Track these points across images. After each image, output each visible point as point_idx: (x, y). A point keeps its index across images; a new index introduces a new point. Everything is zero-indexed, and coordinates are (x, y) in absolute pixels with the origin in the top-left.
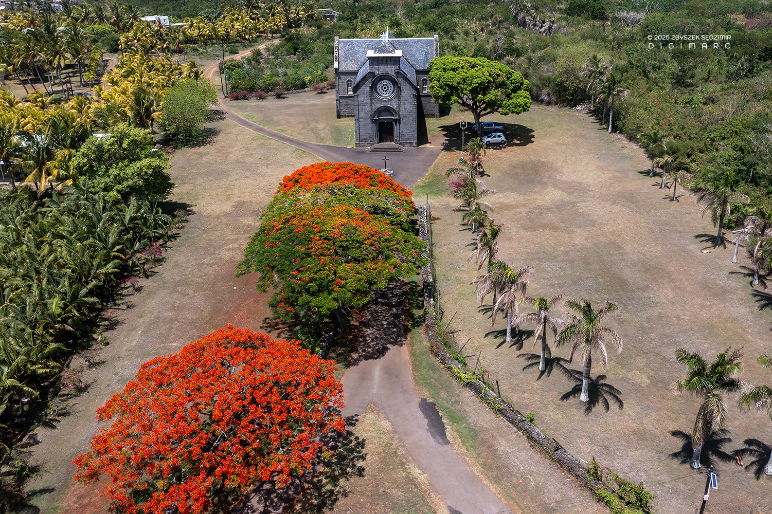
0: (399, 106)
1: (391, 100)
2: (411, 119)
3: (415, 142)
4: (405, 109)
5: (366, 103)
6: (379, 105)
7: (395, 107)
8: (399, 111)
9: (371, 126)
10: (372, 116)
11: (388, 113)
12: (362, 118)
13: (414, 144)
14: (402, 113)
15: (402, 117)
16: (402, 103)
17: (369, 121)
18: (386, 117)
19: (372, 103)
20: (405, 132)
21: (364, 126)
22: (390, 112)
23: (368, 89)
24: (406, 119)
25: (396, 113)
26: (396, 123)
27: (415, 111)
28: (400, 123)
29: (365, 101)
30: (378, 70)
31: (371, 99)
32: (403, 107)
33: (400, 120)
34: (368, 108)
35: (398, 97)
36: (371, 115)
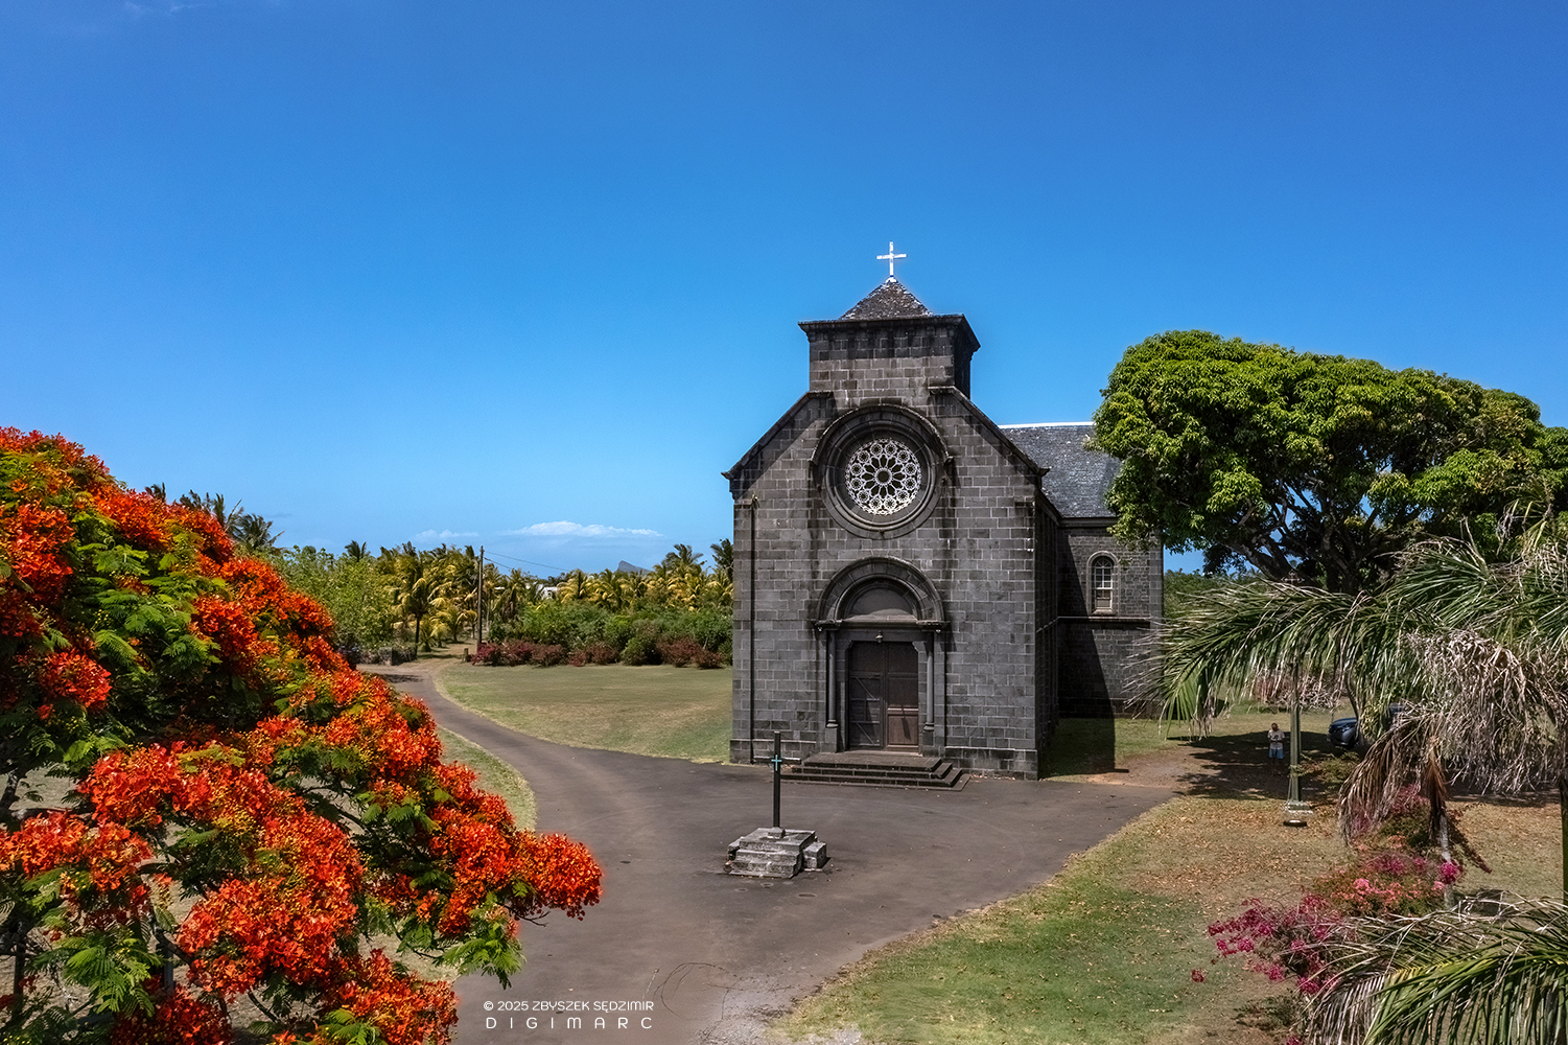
0: (947, 562)
1: (907, 531)
2: (1006, 627)
3: (1023, 749)
4: (974, 576)
5: (792, 546)
6: (847, 556)
7: (926, 564)
8: (946, 586)
9: (806, 657)
10: (816, 610)
11: (891, 596)
12: (765, 617)
13: (1021, 764)
14: (963, 594)
15: (959, 616)
16: (962, 545)
17: (798, 633)
18: (883, 614)
19: (816, 544)
20: (977, 694)
21: (778, 656)
22: (902, 590)
23: (801, 476)
24: (979, 628)
25: (931, 596)
26: (930, 650)
27: (1026, 586)
28: (948, 649)
29: (786, 536)
30: (851, 385)
31: (813, 525)
32: (965, 565)
33: (948, 630)
34: (798, 570)
35: (944, 513)
36: (810, 606)
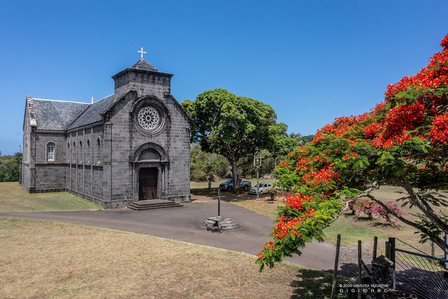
0: (168, 144)
1: (157, 134)
2: (183, 162)
3: (187, 195)
4: (175, 148)
5: (124, 138)
6: (141, 142)
7: (163, 145)
8: (168, 151)
9: (129, 173)
10: (132, 158)
11: (152, 154)
12: (115, 161)
13: (187, 199)
14: (172, 153)
15: (171, 159)
16: (172, 140)
17: (126, 165)
18: (150, 159)
19: (131, 138)
20: (176, 181)
21: (120, 173)
23: (127, 116)
24: (176, 163)
25: (164, 153)
26: (163, 169)
27: (188, 151)
28: (169, 169)
29: (122, 135)
30: (142, 90)
31: (131, 132)
32: (173, 145)
33: (169, 163)
34: (126, 146)
35: (168, 130)
36: (130, 157)
